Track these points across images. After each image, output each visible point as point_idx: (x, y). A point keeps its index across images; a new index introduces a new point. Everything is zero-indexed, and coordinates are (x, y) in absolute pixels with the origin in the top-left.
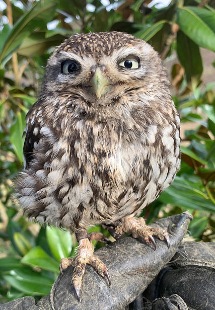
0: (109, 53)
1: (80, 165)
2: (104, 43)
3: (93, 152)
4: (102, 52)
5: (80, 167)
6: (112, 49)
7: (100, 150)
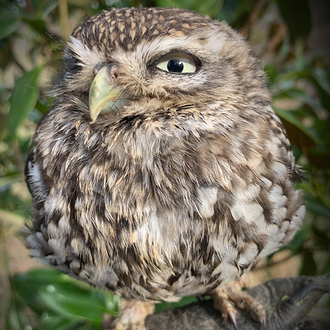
0: (130, 46)
1: (87, 238)
2: (128, 26)
3: (104, 218)
4: (117, 43)
5: (86, 241)
6: (138, 39)
7: (117, 215)
